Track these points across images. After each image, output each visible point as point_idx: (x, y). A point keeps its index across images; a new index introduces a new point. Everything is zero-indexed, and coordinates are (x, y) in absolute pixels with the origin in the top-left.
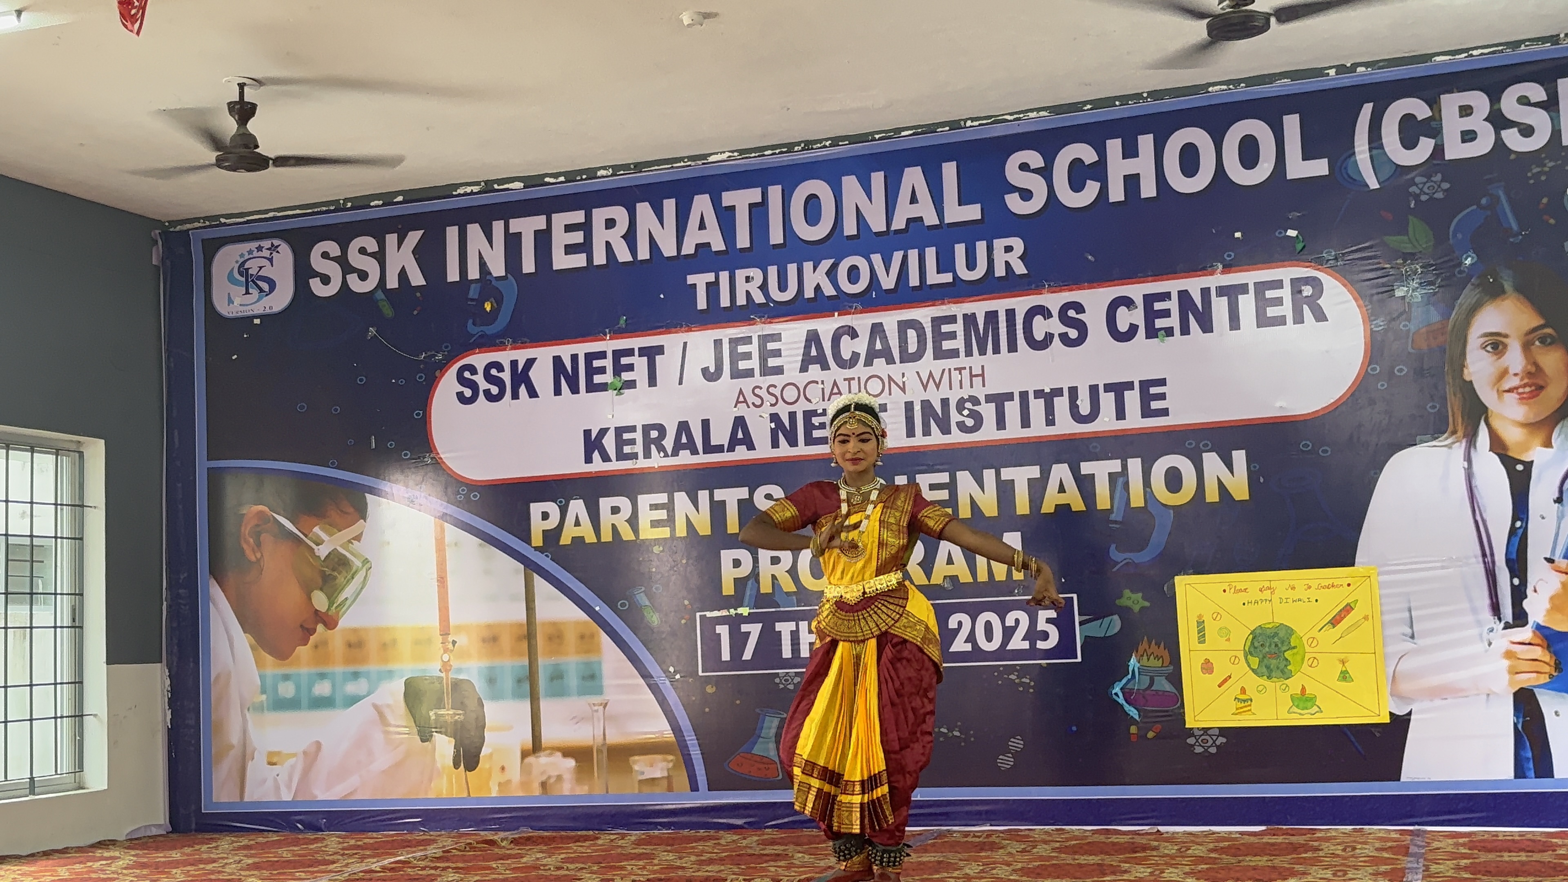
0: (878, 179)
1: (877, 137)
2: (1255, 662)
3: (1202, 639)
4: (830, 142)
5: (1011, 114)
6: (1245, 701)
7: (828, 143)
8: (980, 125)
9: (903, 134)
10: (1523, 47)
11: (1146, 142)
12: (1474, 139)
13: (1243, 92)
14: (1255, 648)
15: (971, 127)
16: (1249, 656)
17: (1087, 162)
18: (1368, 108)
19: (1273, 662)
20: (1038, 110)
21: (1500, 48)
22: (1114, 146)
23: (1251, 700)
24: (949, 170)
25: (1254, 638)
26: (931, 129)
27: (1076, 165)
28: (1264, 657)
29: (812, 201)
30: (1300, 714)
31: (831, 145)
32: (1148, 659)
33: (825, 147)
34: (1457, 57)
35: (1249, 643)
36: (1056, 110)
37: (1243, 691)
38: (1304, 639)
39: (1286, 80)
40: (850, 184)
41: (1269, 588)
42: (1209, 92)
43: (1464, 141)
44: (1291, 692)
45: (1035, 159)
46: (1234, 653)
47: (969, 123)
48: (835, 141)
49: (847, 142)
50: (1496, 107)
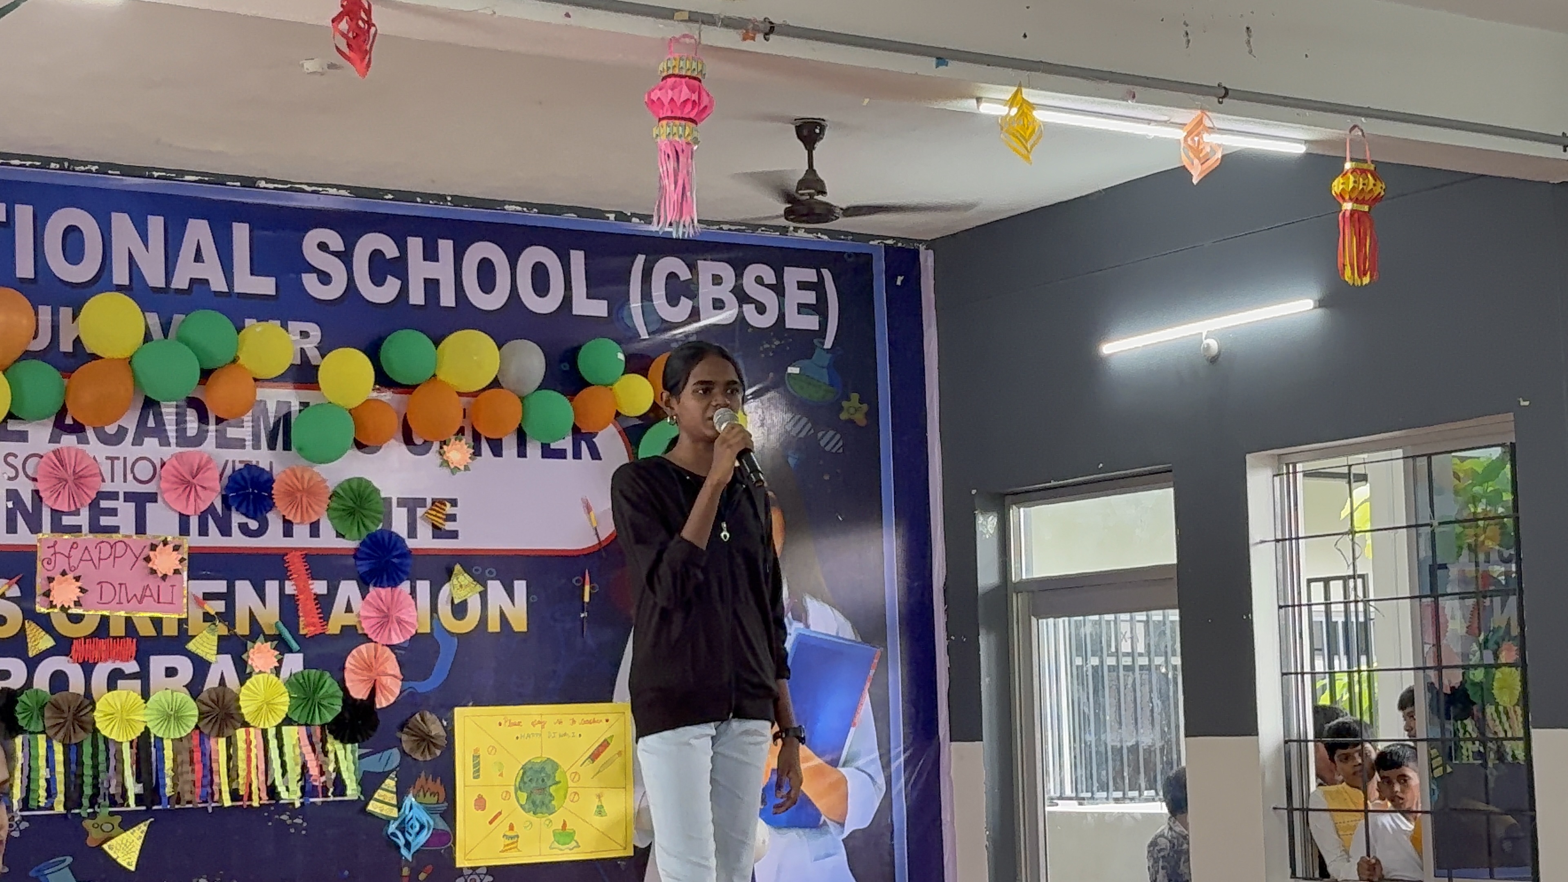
0: (156, 224)
1: (156, 174)
2: (523, 796)
3: (477, 774)
4: (97, 167)
5: (309, 184)
6: (512, 838)
7: (94, 168)
8: (275, 189)
9: (187, 178)
10: (759, 231)
11: (446, 247)
12: (722, 308)
13: (535, 218)
14: (525, 783)
15: (265, 188)
16: (519, 792)
17: (389, 256)
18: (640, 259)
19: (538, 798)
20: (339, 187)
21: (744, 228)
22: (415, 244)
23: (518, 836)
24: (241, 233)
25: (524, 773)
26: (219, 180)
27: (376, 256)
28: (531, 792)
29: (72, 234)
30: (561, 850)
31: (97, 172)
32: (425, 796)
33: (90, 171)
34: (711, 227)
35: (519, 779)
36: (357, 192)
37: (511, 827)
38: (568, 774)
39: (573, 215)
40: (121, 222)
41: (540, 722)
42: (504, 210)
43: (715, 308)
44: (554, 828)
45: (336, 242)
46: (506, 789)
47: (263, 184)
48: (104, 168)
49: (118, 173)
50: (739, 282)
